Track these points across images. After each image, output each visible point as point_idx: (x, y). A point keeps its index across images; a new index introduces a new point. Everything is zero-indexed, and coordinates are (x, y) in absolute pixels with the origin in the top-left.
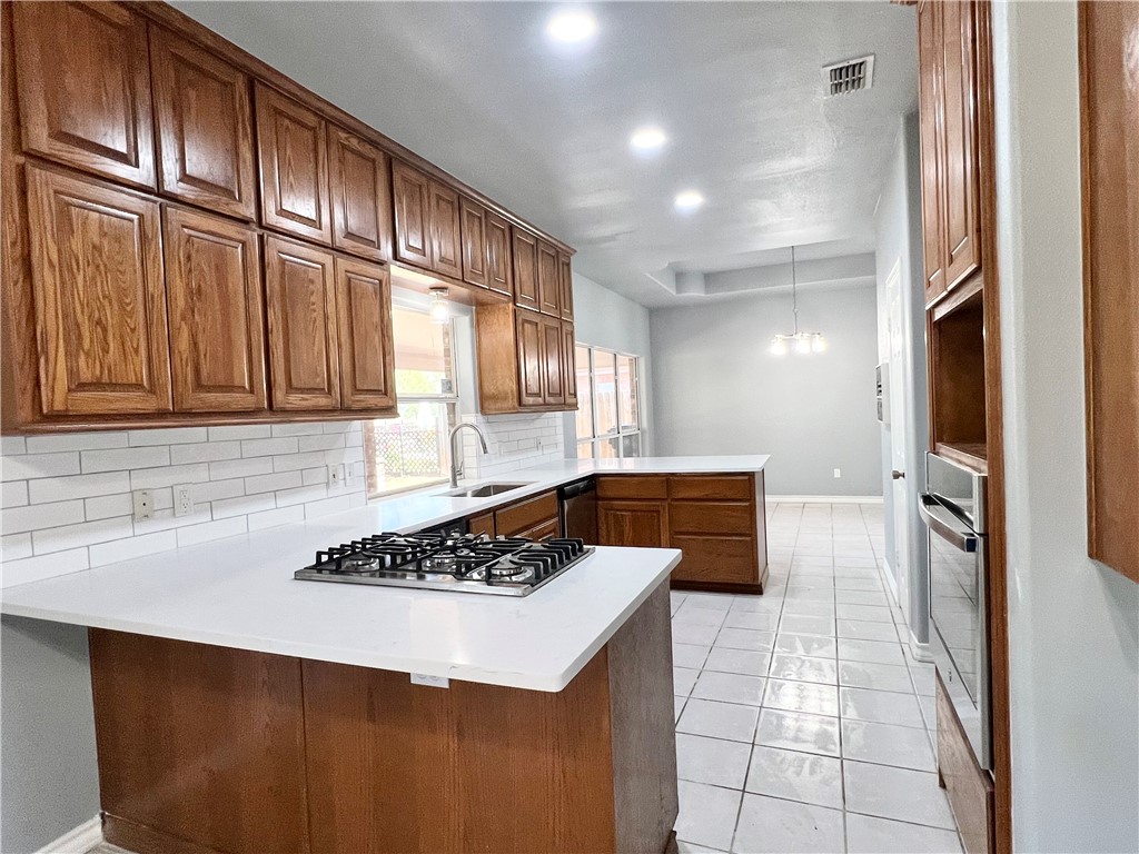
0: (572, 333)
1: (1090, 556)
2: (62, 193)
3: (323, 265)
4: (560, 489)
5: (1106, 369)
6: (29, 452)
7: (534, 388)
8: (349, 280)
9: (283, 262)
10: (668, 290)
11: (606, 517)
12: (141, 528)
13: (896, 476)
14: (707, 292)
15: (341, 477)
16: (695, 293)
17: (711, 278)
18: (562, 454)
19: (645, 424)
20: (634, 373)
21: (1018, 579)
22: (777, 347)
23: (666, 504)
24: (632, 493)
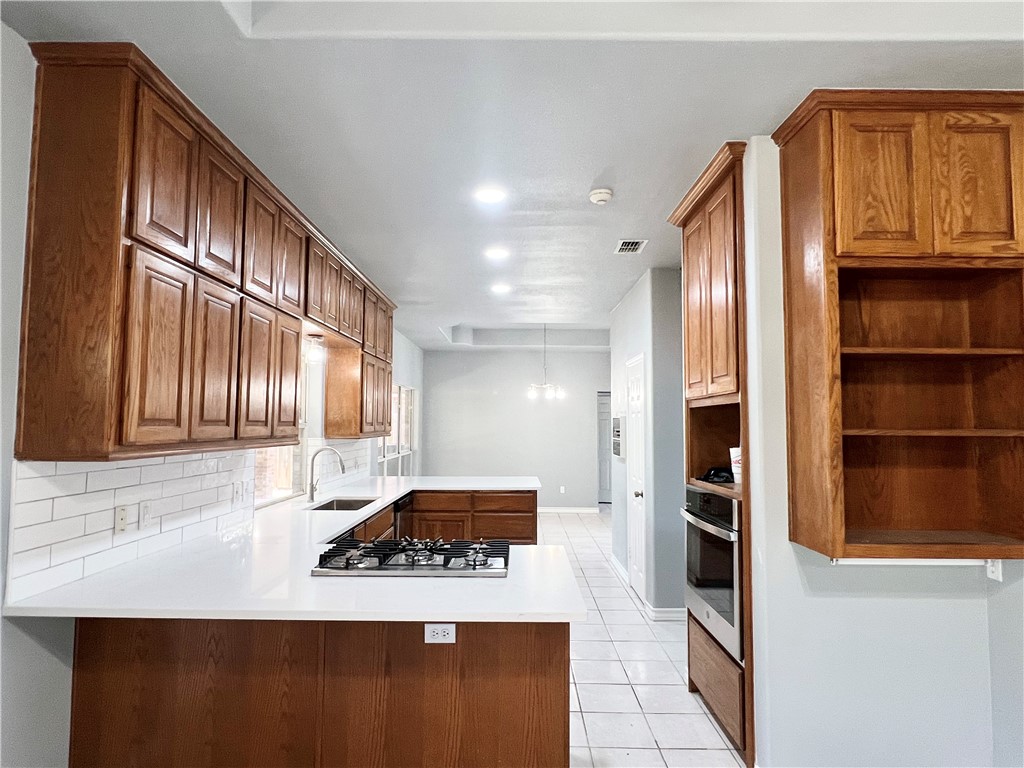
0: (391, 373)
1: (790, 540)
2: (151, 269)
3: (270, 322)
4: (396, 503)
5: (798, 452)
6: (58, 473)
7: (369, 420)
8: (283, 332)
9: (252, 319)
10: (446, 339)
11: (420, 527)
12: (120, 539)
13: (637, 495)
14: (474, 343)
15: (240, 493)
16: (466, 342)
17: (477, 333)
18: (369, 472)
19: (416, 445)
20: (410, 403)
21: (760, 553)
22: (532, 394)
23: (469, 514)
24: (442, 506)
